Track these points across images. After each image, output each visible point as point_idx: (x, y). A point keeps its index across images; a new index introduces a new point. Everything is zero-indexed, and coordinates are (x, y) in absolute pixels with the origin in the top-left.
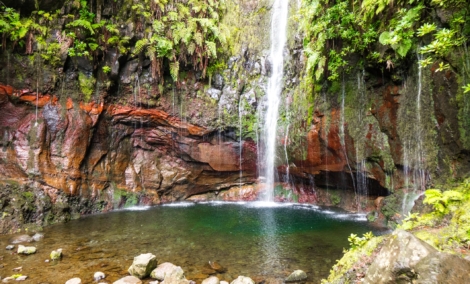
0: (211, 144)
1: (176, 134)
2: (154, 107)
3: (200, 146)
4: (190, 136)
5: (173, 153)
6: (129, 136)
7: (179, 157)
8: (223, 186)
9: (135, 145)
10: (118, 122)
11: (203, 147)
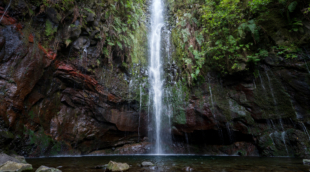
0: (120, 111)
1: (97, 99)
2: (89, 73)
3: (112, 110)
4: (108, 102)
5: (90, 114)
6: (61, 90)
7: (93, 117)
8: (120, 143)
9: (63, 100)
10: (58, 76)
11: (114, 112)
